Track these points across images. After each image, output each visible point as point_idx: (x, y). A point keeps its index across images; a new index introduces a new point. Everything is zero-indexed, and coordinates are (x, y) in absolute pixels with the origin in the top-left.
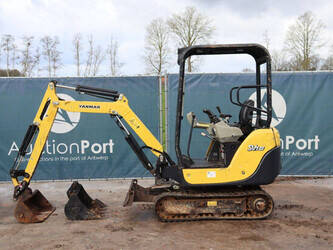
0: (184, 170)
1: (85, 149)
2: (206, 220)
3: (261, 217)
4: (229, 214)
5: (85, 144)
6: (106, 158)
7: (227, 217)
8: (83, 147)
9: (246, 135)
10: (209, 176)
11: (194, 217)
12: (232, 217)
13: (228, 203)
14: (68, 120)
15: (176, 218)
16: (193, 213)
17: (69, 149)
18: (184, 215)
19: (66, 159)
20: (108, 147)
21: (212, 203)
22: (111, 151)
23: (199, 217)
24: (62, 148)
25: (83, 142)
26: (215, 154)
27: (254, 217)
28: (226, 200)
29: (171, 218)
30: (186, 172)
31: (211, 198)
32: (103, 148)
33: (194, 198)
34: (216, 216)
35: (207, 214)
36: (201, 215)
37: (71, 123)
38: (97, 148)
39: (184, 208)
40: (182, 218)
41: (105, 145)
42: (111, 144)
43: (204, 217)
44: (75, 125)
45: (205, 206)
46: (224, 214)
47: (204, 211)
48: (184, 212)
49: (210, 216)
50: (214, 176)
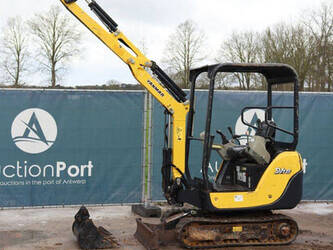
0: (211, 194)
1: (61, 172)
3: (284, 242)
4: (253, 240)
5: (61, 166)
6: (84, 182)
7: (251, 243)
8: (59, 169)
9: (273, 157)
10: (236, 200)
11: (218, 244)
12: (256, 243)
13: (254, 228)
14: (42, 138)
15: (200, 245)
16: (218, 239)
17: (42, 171)
18: (208, 241)
19: (39, 183)
20: (86, 170)
21: (237, 229)
22: (90, 174)
23: (223, 243)
24: (35, 171)
25: (59, 163)
26: (228, 177)
27: (278, 243)
28: (251, 225)
29: (195, 245)
30: (213, 196)
31: (236, 224)
32: (80, 170)
33: (219, 223)
34: (241, 242)
35: (231, 240)
36: (225, 241)
37: (46, 142)
38: (73, 171)
39: (209, 234)
40: (206, 244)
41: (83, 167)
42: (90, 166)
43: (229, 243)
44: (50, 144)
45: (230, 231)
46: (248, 241)
47: (229, 237)
48: (210, 238)
49: (234, 243)
50: (242, 200)
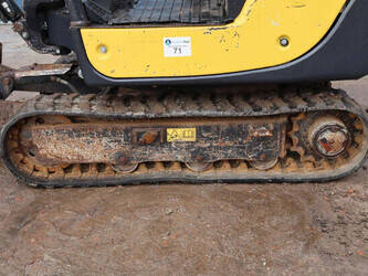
0: (84, 32)
2: (161, 182)
3: (327, 172)
4: (233, 163)
7: (225, 172)
11: (125, 173)
12: (242, 172)
15: (75, 174)
16: (124, 160)
18: (100, 166)
21: (181, 134)
23: (143, 173)
28: (225, 125)
29: (59, 174)
30: (91, 37)
34: (194, 171)
35: (166, 164)
36: (150, 164)
39: (95, 149)
40: (91, 174)
45: (160, 140)
46: (217, 164)
47: (157, 156)
48: (98, 158)
50: (187, 51)
